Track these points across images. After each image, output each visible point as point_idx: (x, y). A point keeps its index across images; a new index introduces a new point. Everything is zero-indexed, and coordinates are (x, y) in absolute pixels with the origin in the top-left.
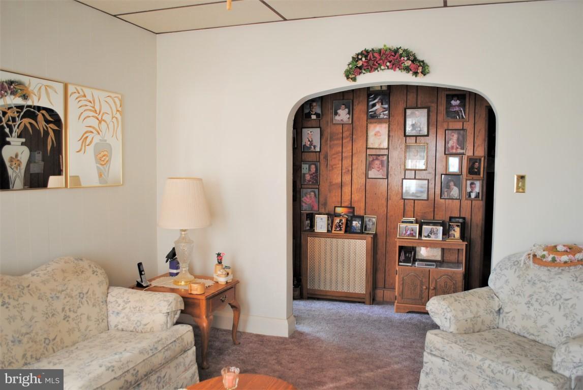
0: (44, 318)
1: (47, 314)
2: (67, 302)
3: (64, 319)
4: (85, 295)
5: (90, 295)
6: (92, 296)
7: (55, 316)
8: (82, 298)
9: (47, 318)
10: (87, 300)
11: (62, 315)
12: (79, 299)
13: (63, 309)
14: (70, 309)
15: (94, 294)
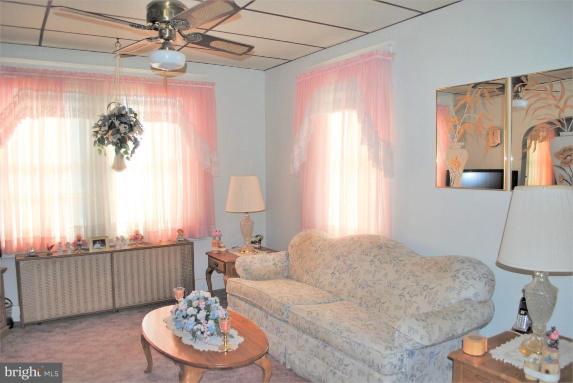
0: (387, 285)
1: (391, 283)
2: (411, 286)
3: (399, 296)
4: (428, 289)
5: (432, 292)
6: (433, 294)
7: (395, 289)
8: (424, 290)
9: (388, 286)
10: (427, 295)
11: (400, 292)
12: (422, 290)
13: (404, 289)
14: (409, 292)
15: (436, 293)
